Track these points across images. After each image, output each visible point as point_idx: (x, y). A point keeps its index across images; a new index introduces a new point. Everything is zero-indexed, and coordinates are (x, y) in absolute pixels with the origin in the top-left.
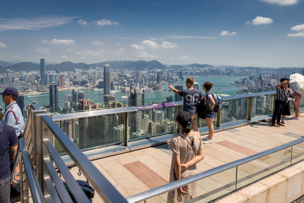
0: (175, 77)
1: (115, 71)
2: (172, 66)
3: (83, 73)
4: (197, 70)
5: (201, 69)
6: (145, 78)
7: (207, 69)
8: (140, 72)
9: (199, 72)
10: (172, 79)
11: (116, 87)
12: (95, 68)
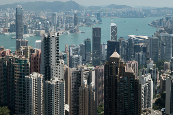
0: (93, 18)
1: (29, 13)
2: (90, 7)
4: (116, 11)
5: (119, 10)
6: (61, 20)
7: (124, 10)
8: (56, 13)
9: (117, 13)
10: (90, 20)
11: (30, 30)
12: (7, 10)
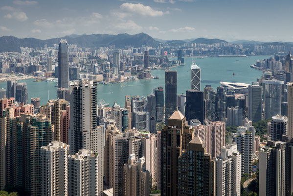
0: (172, 58)
1: (84, 50)
2: (168, 42)
3: (32, 54)
4: (205, 47)
5: (209, 46)
6: (127, 61)
7: (217, 45)
8: (120, 50)
9: (206, 50)
10: (167, 61)
11: (81, 74)
12: (53, 46)
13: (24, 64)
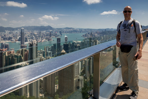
0: (58, 34)
1: (29, 31)
2: (57, 29)
5: (69, 30)
6: (44, 35)
7: (72, 30)
8: (42, 31)
9: (68, 31)
10: (57, 35)
11: (28, 40)
12: (18, 30)
13: (7, 36)
